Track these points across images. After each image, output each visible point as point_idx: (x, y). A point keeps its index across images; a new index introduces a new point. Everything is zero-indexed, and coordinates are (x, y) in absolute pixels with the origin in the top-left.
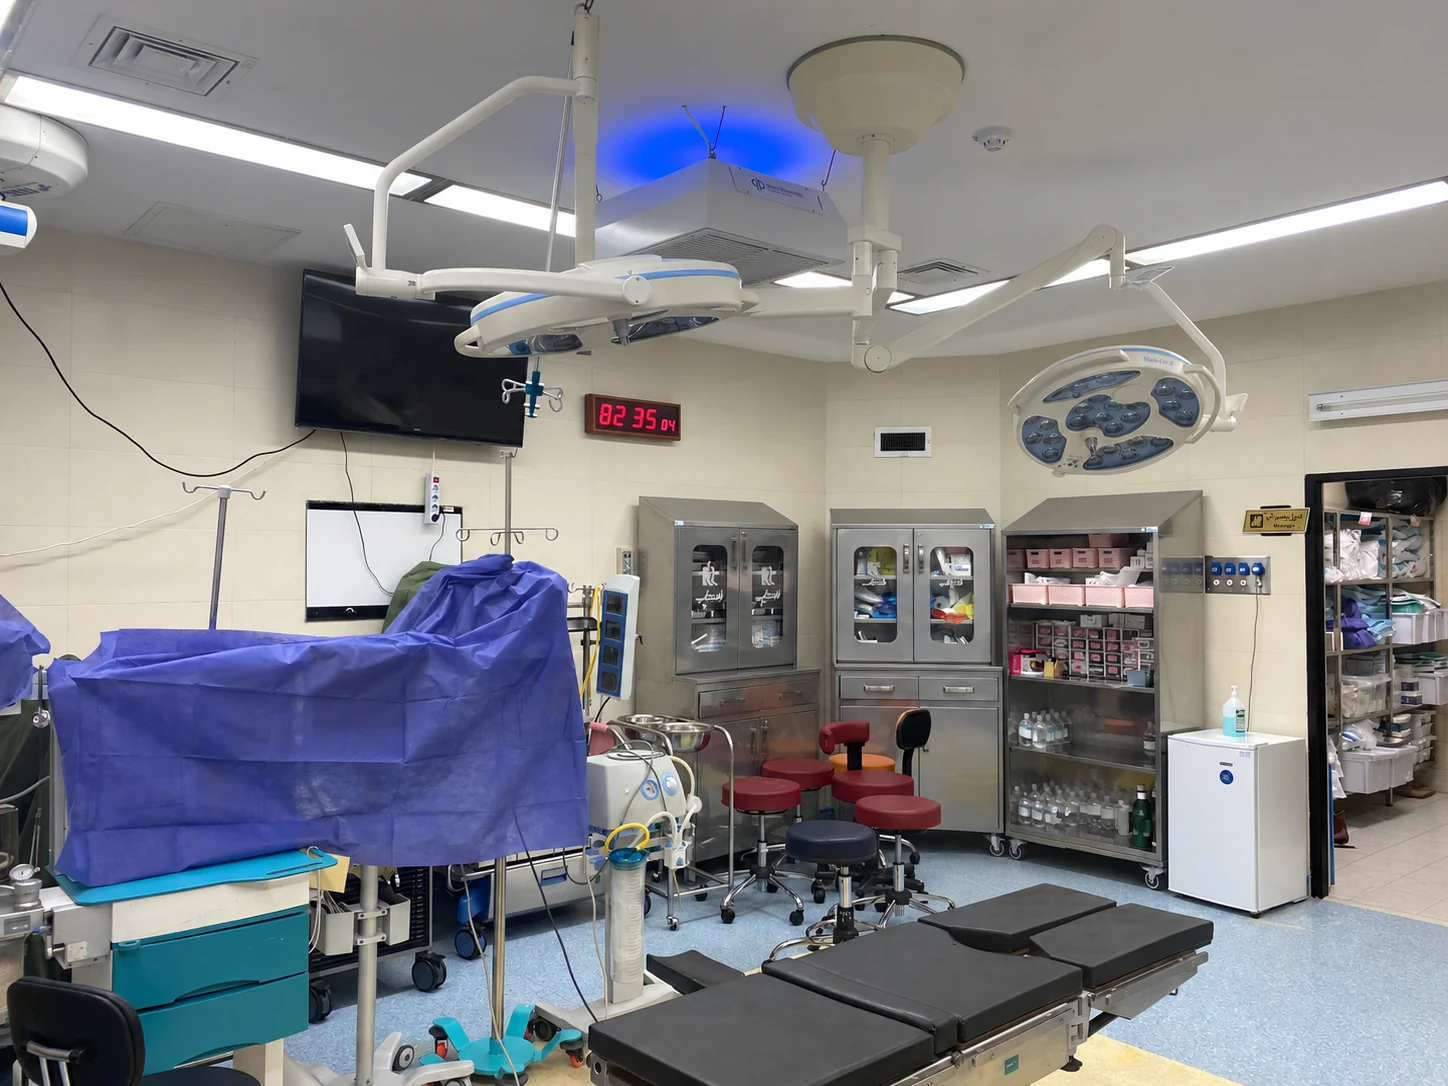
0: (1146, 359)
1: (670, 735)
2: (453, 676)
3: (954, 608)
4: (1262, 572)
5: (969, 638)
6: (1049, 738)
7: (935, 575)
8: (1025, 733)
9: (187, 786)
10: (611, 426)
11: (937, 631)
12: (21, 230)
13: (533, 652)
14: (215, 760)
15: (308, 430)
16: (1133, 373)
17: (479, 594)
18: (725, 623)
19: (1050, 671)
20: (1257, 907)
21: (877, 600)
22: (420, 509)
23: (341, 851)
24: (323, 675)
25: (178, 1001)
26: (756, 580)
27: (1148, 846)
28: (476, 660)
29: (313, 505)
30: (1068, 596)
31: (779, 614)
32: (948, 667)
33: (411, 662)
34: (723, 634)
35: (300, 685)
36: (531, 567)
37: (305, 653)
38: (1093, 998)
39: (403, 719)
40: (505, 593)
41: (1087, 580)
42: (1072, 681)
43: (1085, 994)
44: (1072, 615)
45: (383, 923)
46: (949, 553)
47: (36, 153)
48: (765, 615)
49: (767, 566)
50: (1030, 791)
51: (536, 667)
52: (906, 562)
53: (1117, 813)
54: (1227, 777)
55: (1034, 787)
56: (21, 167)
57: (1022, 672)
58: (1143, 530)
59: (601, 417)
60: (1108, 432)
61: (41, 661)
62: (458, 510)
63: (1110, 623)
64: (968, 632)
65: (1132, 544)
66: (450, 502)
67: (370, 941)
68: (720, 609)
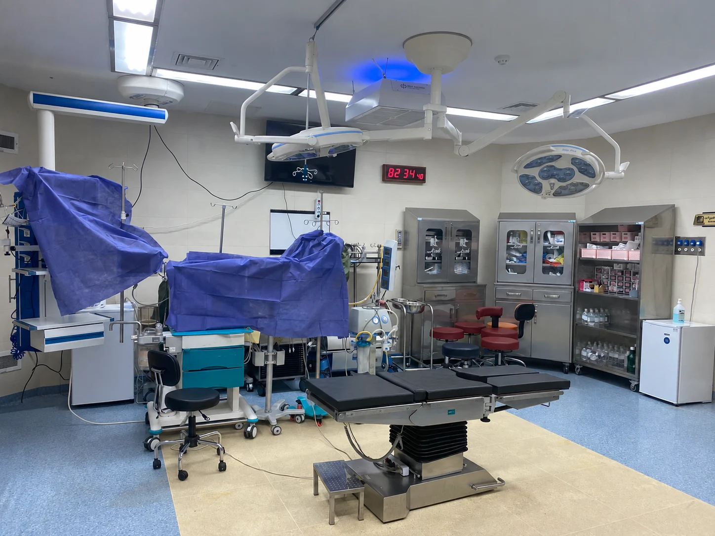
0: (563, 150)
1: (406, 306)
2: (299, 273)
3: (554, 259)
4: (702, 244)
5: (561, 273)
6: (596, 320)
7: (547, 244)
8: (584, 317)
9: (208, 303)
10: (394, 178)
11: (545, 270)
12: (163, 117)
13: (327, 266)
14: (216, 296)
15: (271, 182)
16: (560, 156)
17: (311, 244)
18: (441, 263)
19: (596, 289)
20: (677, 402)
21: (518, 255)
22: (313, 213)
23: (258, 329)
24: (253, 270)
25: (202, 370)
26: (458, 244)
27: (633, 371)
28: (306, 267)
29: (272, 211)
30: (605, 254)
31: (469, 259)
32: (549, 286)
33: (285, 266)
34: (440, 268)
35: (247, 273)
36: (330, 234)
37: (248, 262)
38: (497, 398)
39: (281, 286)
40: (319, 244)
41: (613, 247)
42: (609, 295)
43: (493, 396)
44: (610, 263)
45: (275, 357)
46: (554, 234)
47: (166, 92)
48: (463, 259)
49: (464, 239)
50: (587, 344)
51: (329, 271)
52: (532, 238)
53: (624, 357)
54: (667, 341)
55: (589, 343)
56: (162, 97)
57: (584, 290)
58: (637, 223)
59: (389, 174)
60: (559, 180)
61: (165, 260)
62: (328, 213)
63: (628, 268)
64: (561, 270)
65: (635, 230)
66: (325, 210)
67: (271, 362)
68: (440, 256)
